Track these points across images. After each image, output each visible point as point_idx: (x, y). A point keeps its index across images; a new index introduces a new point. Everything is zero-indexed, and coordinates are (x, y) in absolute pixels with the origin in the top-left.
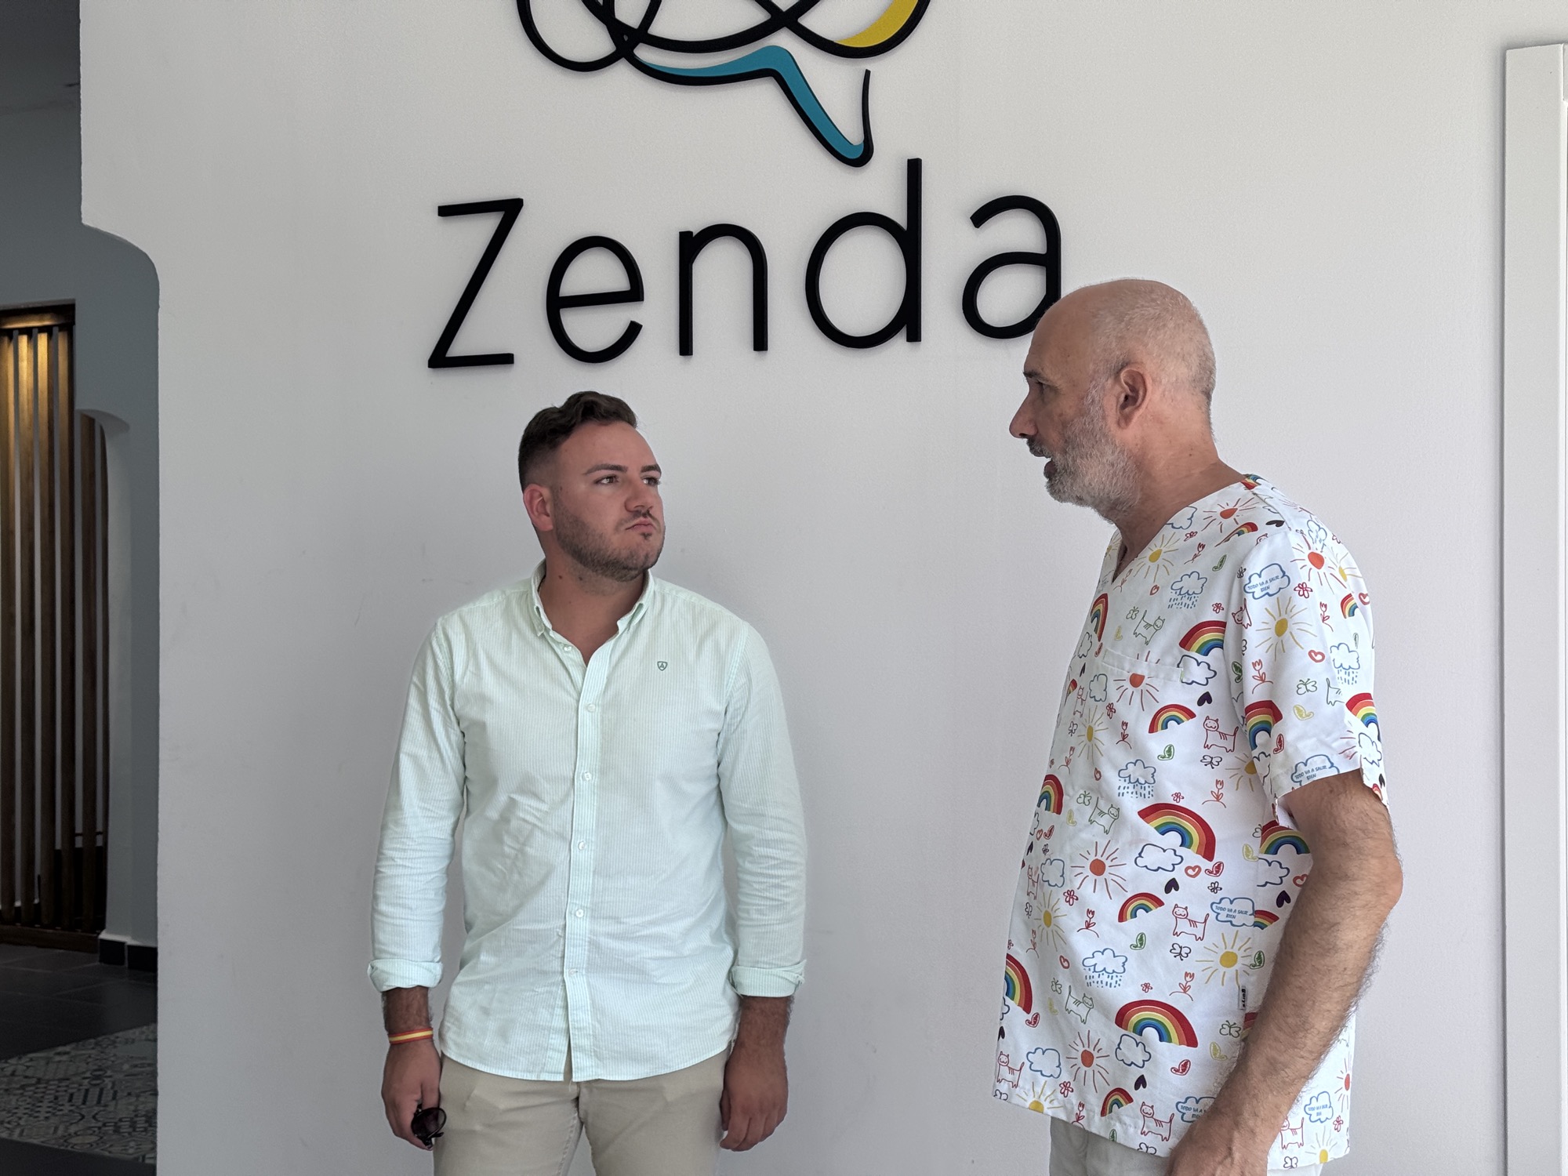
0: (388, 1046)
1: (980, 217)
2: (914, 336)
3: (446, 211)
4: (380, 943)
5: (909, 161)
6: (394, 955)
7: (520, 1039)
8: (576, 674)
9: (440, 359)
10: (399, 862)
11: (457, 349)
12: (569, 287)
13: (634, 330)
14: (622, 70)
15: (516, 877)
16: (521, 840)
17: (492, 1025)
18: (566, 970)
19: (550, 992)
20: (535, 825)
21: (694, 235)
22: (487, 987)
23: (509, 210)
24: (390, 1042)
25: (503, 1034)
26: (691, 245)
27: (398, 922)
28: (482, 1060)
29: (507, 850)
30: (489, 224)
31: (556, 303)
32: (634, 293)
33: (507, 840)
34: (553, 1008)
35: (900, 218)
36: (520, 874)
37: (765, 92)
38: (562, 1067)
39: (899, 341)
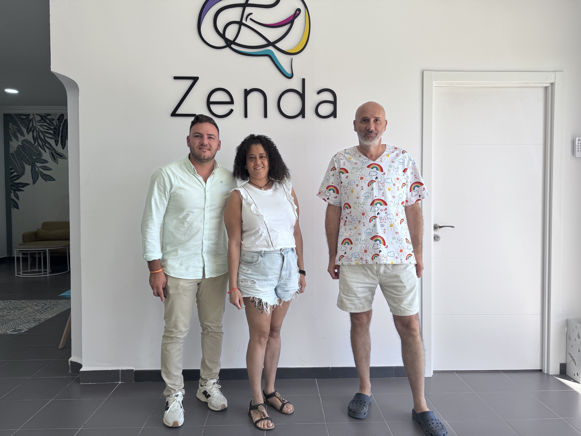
0: (150, 273)
1: (319, 93)
2: (304, 117)
3: (176, 78)
4: (148, 249)
5: (303, 79)
6: (153, 252)
7: (191, 270)
8: (203, 183)
9: (174, 114)
10: (153, 229)
11: (179, 112)
12: (212, 99)
13: (232, 111)
14: (227, 50)
15: (189, 232)
16: (190, 223)
17: (183, 267)
18: (203, 253)
19: (198, 258)
20: (194, 219)
21: (248, 90)
22: (180, 259)
23: (195, 79)
24: (151, 273)
25: (187, 269)
26: (247, 93)
27: (153, 244)
28: (181, 276)
29: (185, 225)
30: (190, 82)
31: (209, 103)
32: (232, 102)
33: (186, 223)
34: (199, 262)
35: (300, 90)
36: (190, 231)
37: (266, 59)
38: (202, 275)
39: (300, 118)
